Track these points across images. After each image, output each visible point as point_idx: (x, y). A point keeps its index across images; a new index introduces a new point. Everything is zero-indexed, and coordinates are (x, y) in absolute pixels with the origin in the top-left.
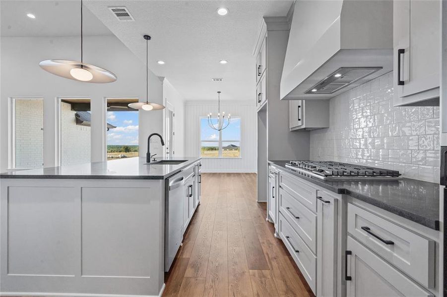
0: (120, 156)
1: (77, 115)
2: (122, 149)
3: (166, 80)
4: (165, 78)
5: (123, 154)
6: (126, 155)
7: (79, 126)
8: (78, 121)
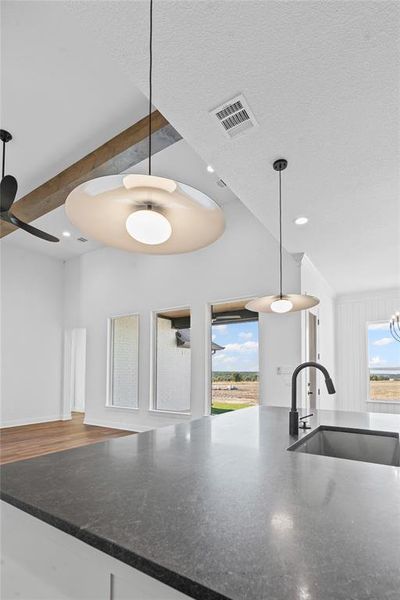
0: (229, 387)
1: (178, 334)
2: (232, 376)
3: (306, 259)
4: (305, 255)
5: (234, 384)
6: (236, 386)
7: (181, 349)
8: (180, 342)
